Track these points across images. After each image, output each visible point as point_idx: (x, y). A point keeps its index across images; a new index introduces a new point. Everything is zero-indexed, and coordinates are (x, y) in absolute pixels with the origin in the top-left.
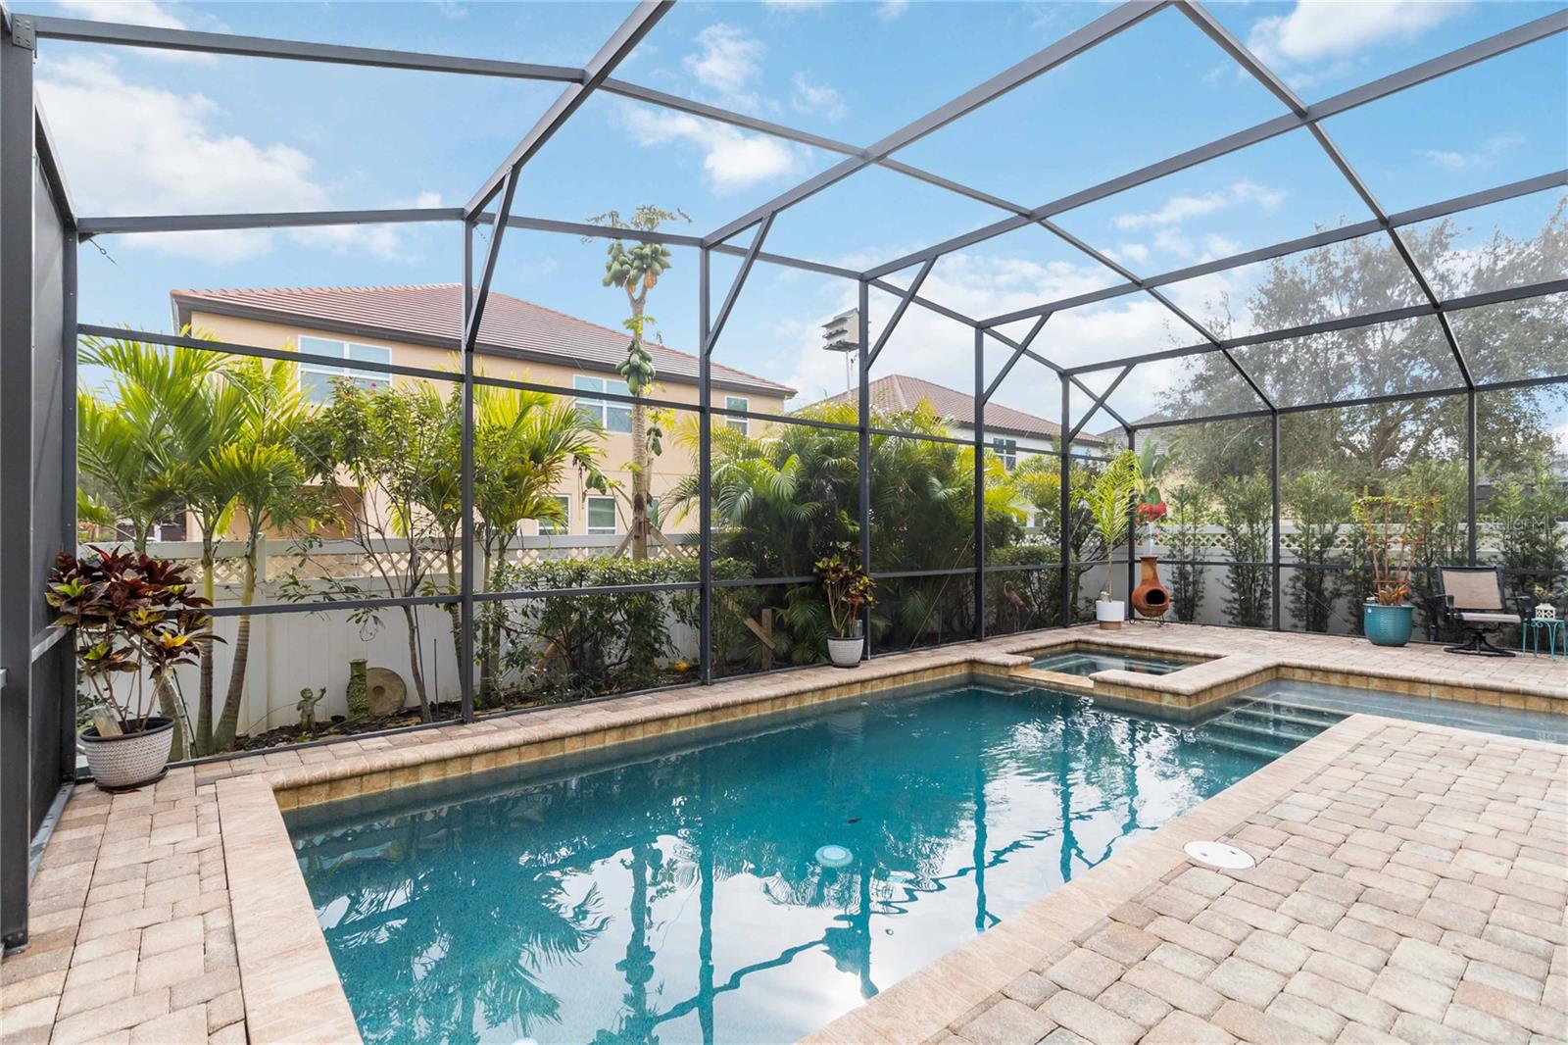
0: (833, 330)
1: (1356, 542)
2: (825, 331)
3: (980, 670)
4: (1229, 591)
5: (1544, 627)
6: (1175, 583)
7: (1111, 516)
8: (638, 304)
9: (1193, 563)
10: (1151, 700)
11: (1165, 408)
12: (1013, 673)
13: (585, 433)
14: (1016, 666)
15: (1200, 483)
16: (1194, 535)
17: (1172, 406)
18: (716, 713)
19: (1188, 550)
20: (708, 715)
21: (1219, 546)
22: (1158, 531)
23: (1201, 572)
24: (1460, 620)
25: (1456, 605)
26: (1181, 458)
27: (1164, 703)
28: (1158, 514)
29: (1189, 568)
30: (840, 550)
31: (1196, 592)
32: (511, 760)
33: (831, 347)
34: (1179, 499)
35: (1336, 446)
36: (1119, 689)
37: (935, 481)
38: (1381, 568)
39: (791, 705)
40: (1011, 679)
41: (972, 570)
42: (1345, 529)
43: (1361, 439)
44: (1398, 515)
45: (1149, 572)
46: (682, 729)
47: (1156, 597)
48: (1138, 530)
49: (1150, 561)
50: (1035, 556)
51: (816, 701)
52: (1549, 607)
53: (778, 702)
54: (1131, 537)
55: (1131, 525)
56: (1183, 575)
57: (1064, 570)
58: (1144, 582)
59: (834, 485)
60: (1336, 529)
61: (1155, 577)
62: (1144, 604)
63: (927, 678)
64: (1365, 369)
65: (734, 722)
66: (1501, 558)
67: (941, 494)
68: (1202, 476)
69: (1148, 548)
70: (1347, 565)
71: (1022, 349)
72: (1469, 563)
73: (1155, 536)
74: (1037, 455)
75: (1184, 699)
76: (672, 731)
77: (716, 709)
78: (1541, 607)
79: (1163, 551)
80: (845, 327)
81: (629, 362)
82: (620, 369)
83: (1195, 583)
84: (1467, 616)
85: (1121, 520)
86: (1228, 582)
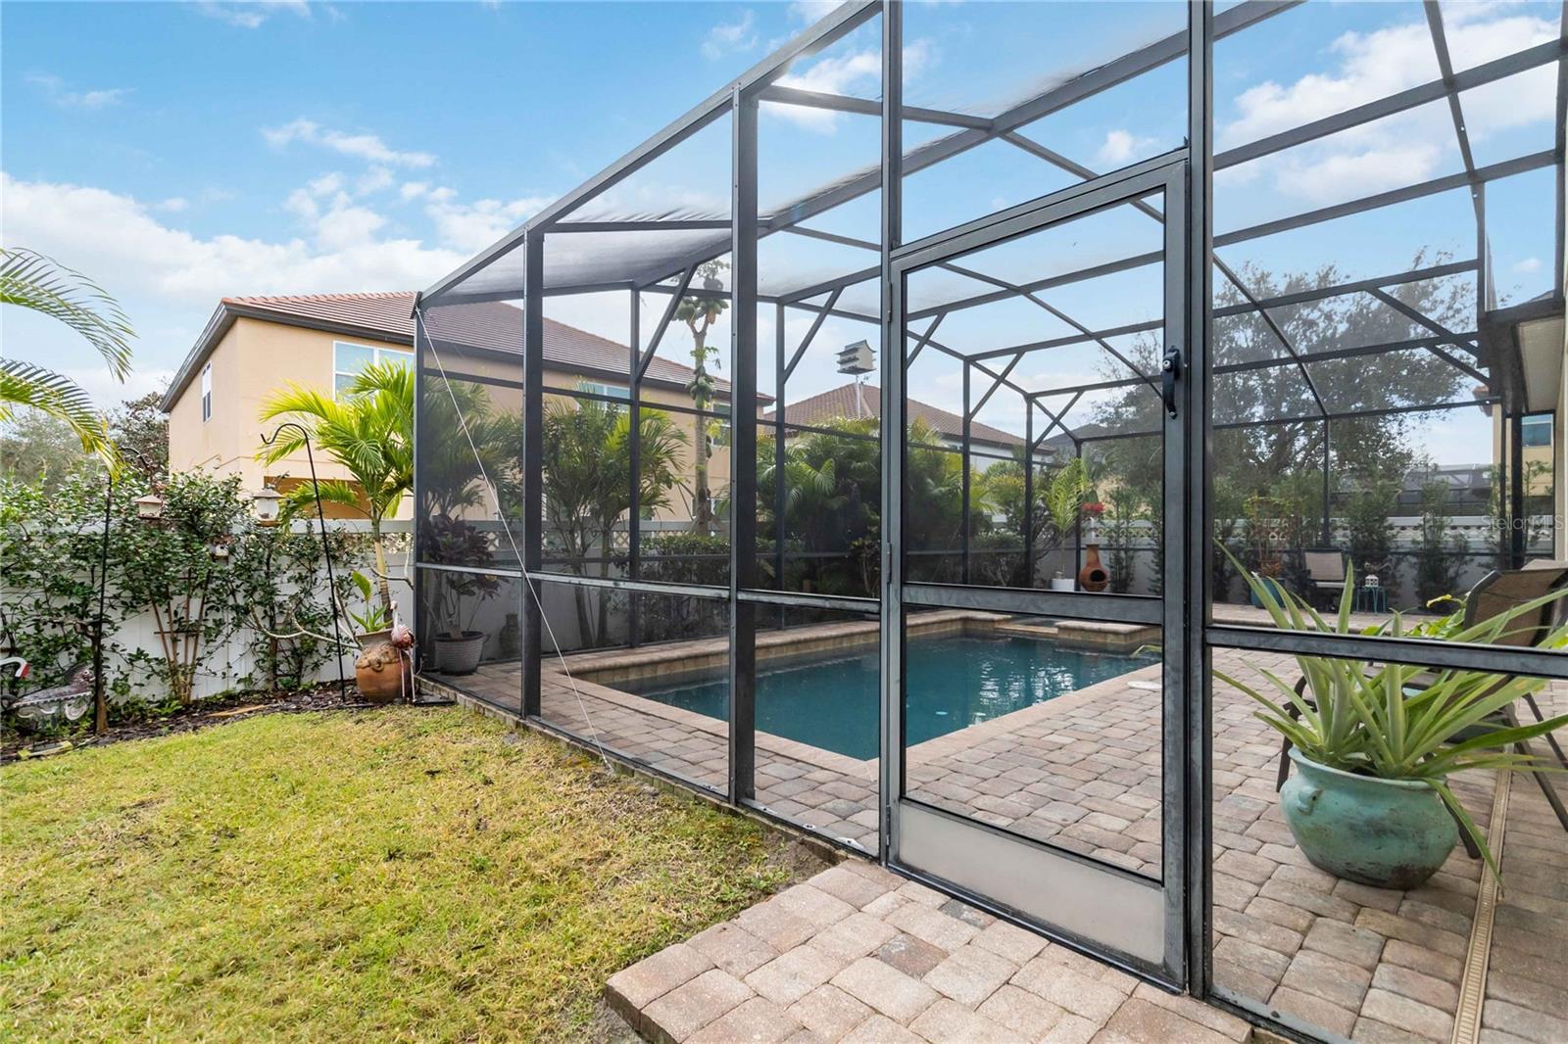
0: (846, 358)
1: (1248, 533)
2: (838, 358)
3: (972, 626)
4: (1153, 573)
5: (1371, 592)
6: (1111, 567)
7: (1064, 510)
8: (700, 336)
9: (1127, 550)
10: (1100, 640)
11: (1102, 421)
12: (997, 626)
13: (674, 441)
14: (999, 621)
15: (1132, 485)
16: (1127, 528)
17: (1107, 419)
18: (800, 646)
19: (1122, 541)
20: (794, 647)
21: (1146, 538)
22: (1098, 525)
23: (1132, 558)
24: (1316, 588)
25: (1312, 577)
26: (1115, 465)
27: (1109, 641)
28: (1098, 512)
29: (1122, 554)
30: (871, 532)
31: (1128, 574)
32: (679, 669)
33: (843, 371)
34: (1115, 499)
35: (1241, 456)
36: (1076, 633)
37: (929, 480)
38: (1264, 552)
39: (846, 644)
40: (996, 630)
41: (961, 552)
42: (1240, 522)
43: (1264, 450)
44: (1277, 511)
45: (1093, 555)
46: (779, 655)
47: (1098, 576)
48: (1084, 525)
49: (1094, 548)
50: (1004, 542)
51: (862, 642)
52: (1374, 577)
53: (837, 641)
54: (1078, 530)
55: (1078, 519)
56: (1118, 560)
57: (1028, 554)
58: (1088, 564)
59: (858, 483)
60: (1233, 523)
61: (1098, 560)
62: (1088, 581)
63: (934, 630)
64: (1266, 391)
65: (810, 654)
66: (1349, 544)
67: (936, 491)
68: (1132, 480)
69: (1091, 538)
70: (1241, 549)
71: (1001, 379)
72: (1325, 547)
73: (1096, 529)
74: (1002, 461)
75: (1122, 637)
76: (772, 656)
77: (799, 642)
78: (1369, 577)
79: (1103, 541)
80: (858, 355)
81: (696, 382)
82: (689, 388)
83: (1127, 567)
84: (1320, 584)
85: (1070, 516)
86: (1153, 566)
